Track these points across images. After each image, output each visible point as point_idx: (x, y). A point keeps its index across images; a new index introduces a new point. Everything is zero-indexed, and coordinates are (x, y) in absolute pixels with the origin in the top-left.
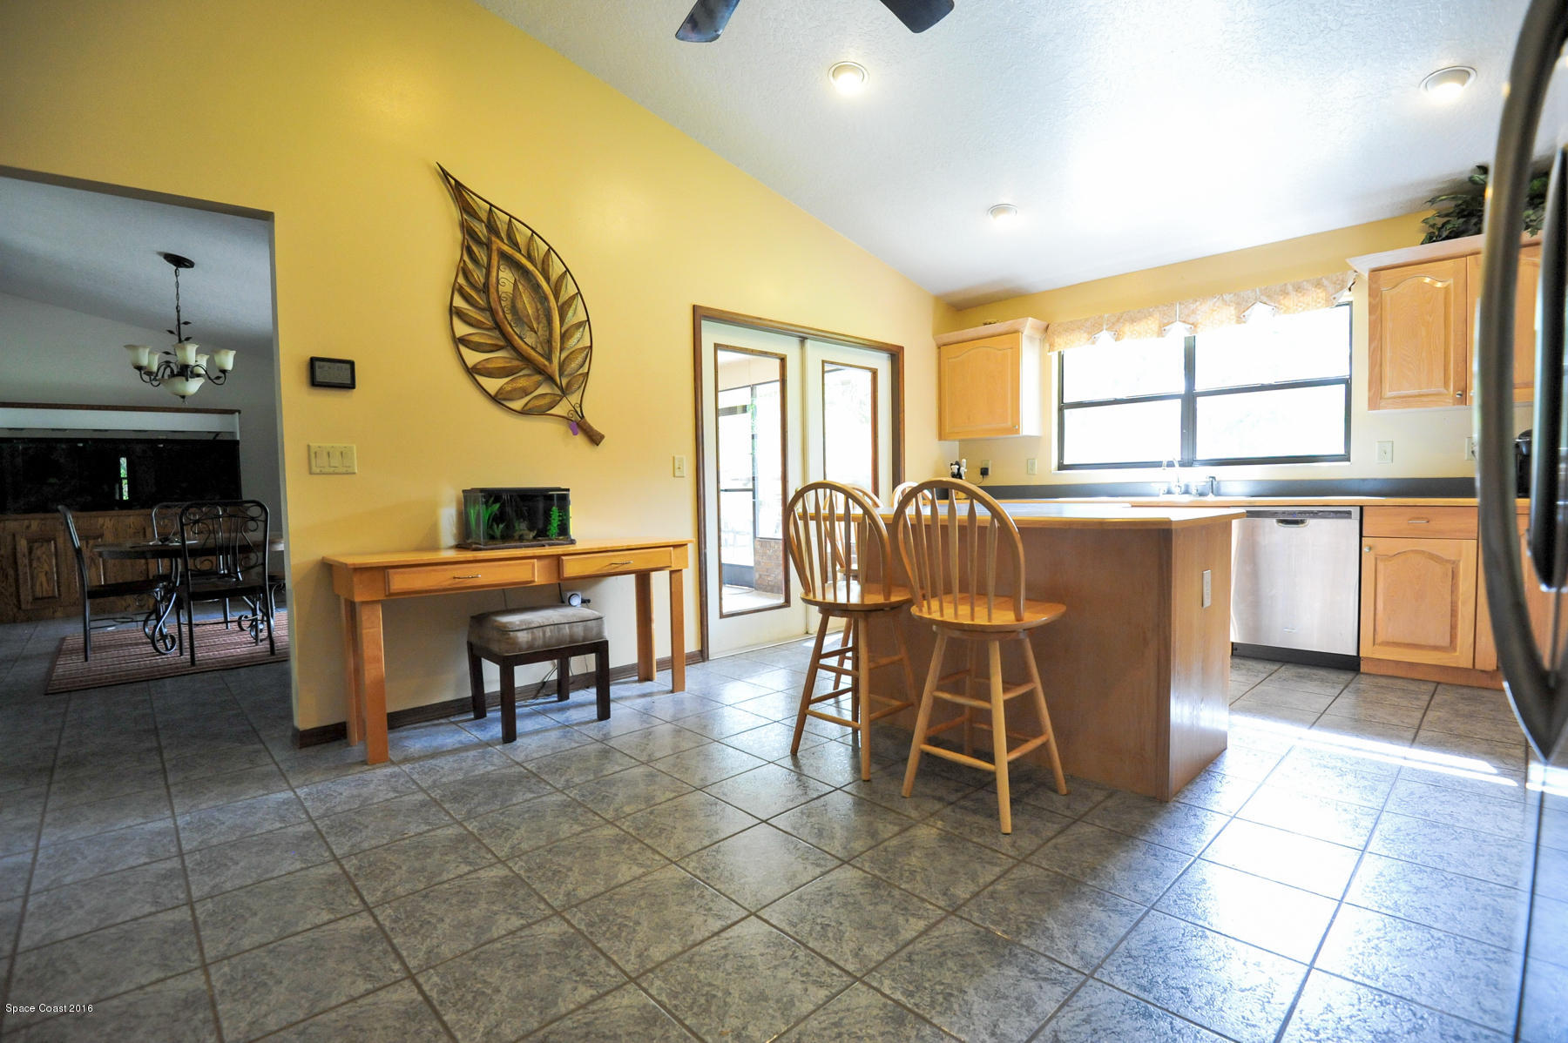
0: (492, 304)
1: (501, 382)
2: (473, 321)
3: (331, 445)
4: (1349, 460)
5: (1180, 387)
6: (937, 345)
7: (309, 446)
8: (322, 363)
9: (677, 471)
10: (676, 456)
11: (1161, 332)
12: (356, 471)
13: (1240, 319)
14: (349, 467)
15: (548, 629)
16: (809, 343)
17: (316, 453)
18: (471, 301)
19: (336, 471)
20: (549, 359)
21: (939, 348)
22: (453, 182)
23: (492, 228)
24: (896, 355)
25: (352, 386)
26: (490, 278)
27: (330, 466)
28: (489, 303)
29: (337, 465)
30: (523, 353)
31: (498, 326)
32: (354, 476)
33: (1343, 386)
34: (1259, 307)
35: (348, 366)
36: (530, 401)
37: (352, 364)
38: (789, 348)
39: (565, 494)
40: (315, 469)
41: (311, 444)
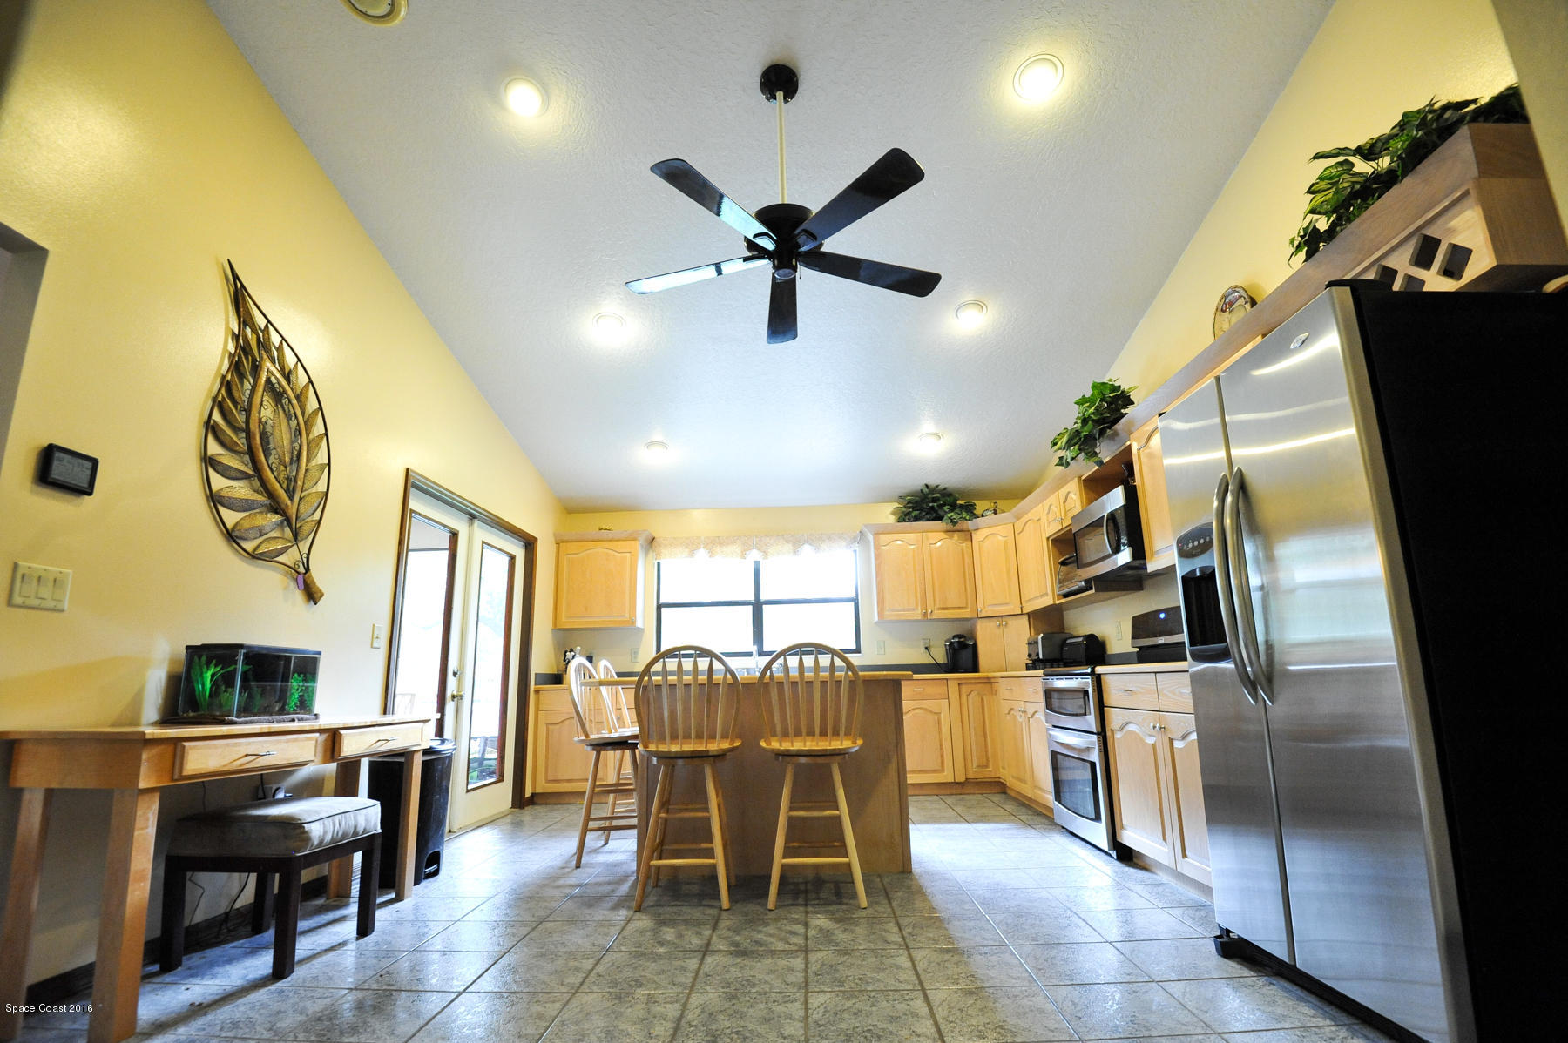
0: (251, 426)
1: (239, 516)
2: (227, 441)
3: (44, 567)
4: (860, 652)
5: (751, 598)
6: (556, 541)
7: (16, 566)
8: (62, 455)
9: (375, 640)
10: (376, 625)
11: (743, 556)
12: (66, 608)
13: (795, 552)
14: (60, 601)
15: (337, 819)
16: (476, 523)
17: (23, 576)
18: (229, 417)
19: (43, 605)
20: (291, 498)
21: (558, 543)
22: (239, 285)
23: (264, 345)
24: (530, 544)
25: (89, 491)
26: (254, 399)
27: (37, 598)
28: (247, 422)
29: (45, 596)
30: (270, 488)
31: (251, 452)
32: (61, 614)
33: (853, 604)
34: (806, 547)
35: (89, 465)
36: (261, 543)
37: (94, 463)
38: (460, 524)
39: (316, 658)
40: (18, 600)
41: (20, 563)
